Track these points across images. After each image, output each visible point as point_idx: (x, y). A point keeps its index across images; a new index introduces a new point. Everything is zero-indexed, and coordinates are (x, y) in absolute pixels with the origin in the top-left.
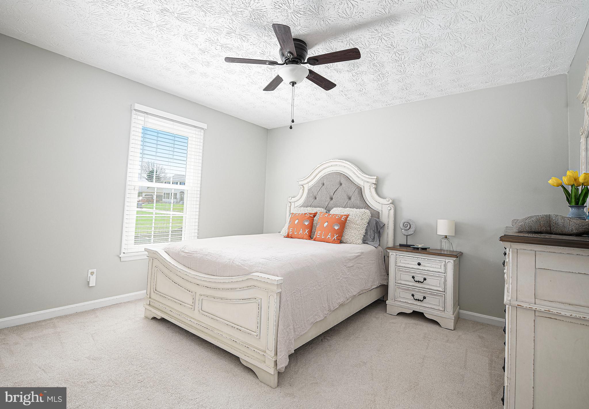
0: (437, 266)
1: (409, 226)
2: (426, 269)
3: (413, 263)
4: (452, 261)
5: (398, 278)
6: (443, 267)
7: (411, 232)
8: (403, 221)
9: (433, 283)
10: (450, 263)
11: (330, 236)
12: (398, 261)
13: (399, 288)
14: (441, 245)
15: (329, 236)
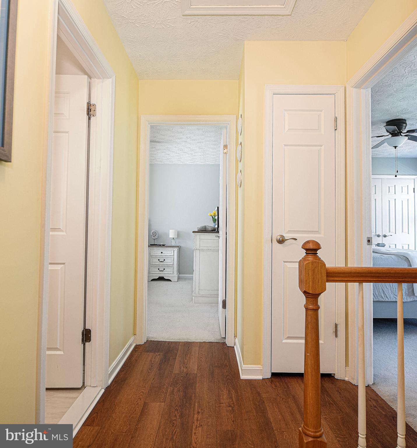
0: (170, 253)
1: (155, 234)
2: (165, 255)
3: (159, 253)
4: (176, 249)
5: (151, 262)
6: (173, 253)
7: (156, 237)
8: (152, 231)
9: (168, 261)
10: (176, 250)
12: (151, 252)
13: (151, 267)
14: (171, 243)
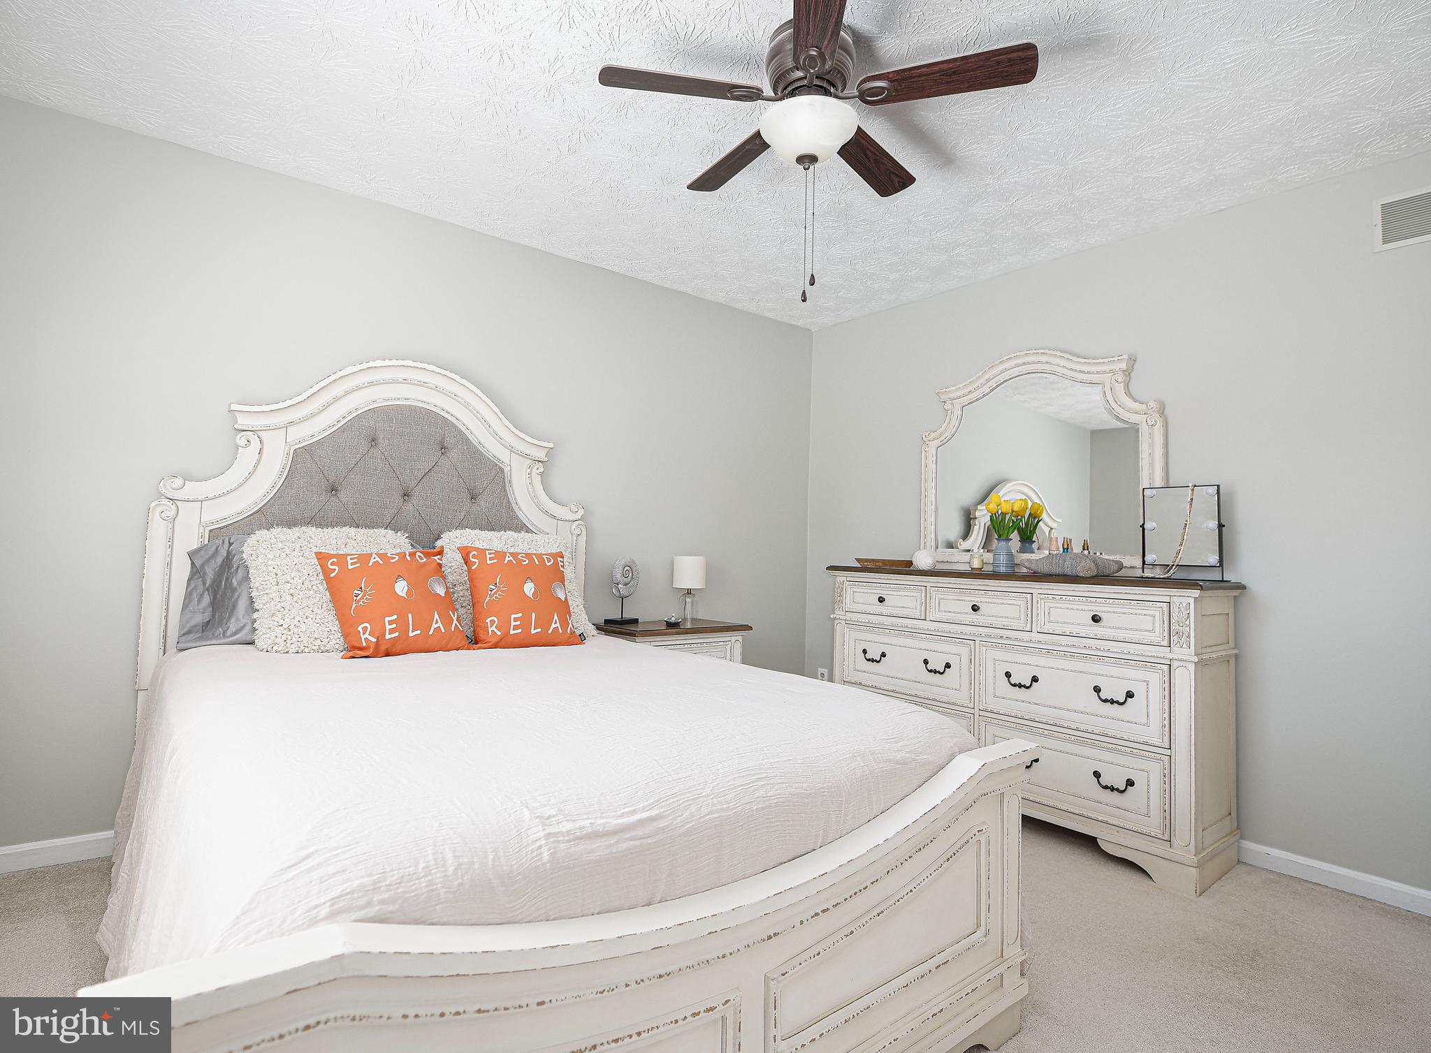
1: (630, 575)
7: (632, 588)
8: (621, 563)
10: (738, 642)
11: (558, 625)
15: (555, 626)
